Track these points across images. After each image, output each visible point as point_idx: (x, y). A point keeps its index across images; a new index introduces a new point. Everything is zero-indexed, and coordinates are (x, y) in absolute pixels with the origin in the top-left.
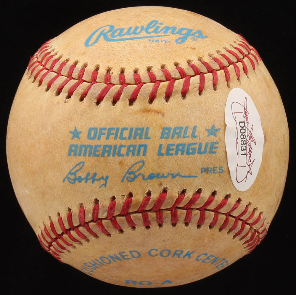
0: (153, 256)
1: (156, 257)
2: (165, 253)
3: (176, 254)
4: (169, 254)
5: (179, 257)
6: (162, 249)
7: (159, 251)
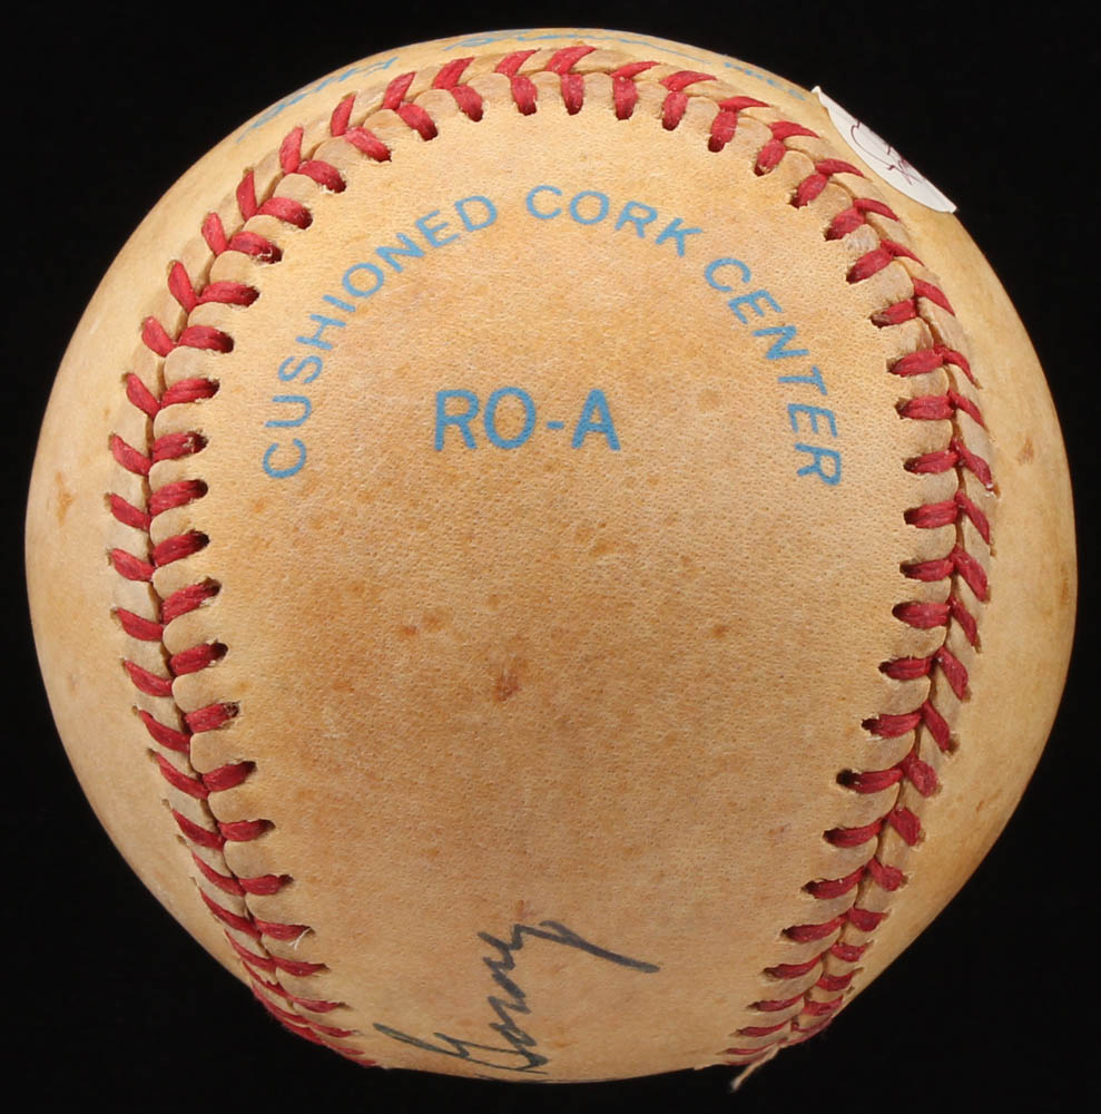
0: (543, 217)
1: (555, 223)
2: (588, 209)
3: (630, 219)
4: (604, 213)
5: (641, 234)
6: (581, 189)
7: (568, 196)
